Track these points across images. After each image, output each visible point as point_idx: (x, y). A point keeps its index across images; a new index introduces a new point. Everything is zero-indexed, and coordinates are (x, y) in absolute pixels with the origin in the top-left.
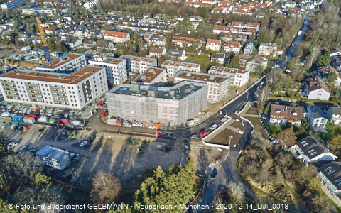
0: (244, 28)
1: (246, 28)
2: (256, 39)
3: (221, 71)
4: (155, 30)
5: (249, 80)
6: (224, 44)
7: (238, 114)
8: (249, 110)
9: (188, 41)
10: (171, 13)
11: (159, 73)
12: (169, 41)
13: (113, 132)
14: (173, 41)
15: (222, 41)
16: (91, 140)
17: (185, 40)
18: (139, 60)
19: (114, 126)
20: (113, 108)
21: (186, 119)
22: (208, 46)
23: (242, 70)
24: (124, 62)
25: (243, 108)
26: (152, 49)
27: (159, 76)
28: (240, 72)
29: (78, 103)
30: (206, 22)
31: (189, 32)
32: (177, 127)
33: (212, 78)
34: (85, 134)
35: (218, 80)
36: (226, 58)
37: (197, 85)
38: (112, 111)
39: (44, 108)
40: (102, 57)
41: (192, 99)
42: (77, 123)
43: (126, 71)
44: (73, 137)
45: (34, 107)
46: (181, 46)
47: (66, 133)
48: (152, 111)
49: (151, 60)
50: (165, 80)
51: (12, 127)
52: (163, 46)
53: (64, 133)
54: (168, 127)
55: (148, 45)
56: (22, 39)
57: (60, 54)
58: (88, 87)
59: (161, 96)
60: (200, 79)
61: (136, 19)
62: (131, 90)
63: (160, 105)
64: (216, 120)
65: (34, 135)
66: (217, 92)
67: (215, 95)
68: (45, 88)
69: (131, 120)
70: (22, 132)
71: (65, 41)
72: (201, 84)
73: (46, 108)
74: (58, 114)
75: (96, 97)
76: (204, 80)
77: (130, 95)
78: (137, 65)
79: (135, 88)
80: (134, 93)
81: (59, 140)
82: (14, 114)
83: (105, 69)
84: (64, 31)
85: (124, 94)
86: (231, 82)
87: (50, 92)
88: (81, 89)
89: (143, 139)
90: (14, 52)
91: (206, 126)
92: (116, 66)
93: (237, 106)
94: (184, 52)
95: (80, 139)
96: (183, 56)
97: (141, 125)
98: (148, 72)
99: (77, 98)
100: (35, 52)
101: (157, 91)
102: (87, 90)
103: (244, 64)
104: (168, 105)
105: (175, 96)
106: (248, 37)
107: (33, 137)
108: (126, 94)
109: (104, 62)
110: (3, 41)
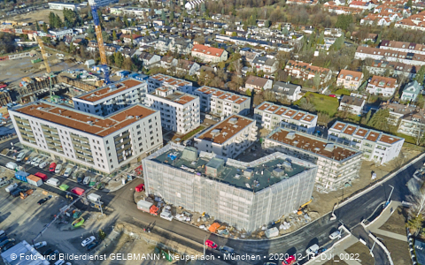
0: (409, 54)
1: (412, 54)
3: (350, 133)
4: (266, 47)
5: (402, 154)
6: (369, 78)
7: (365, 227)
8: (391, 220)
9: (309, 69)
10: (298, 22)
11: (244, 127)
12: (281, 68)
13: (141, 226)
14: (287, 67)
15: (366, 73)
16: (100, 237)
17: (305, 67)
18: (224, 97)
19: (146, 213)
20: (152, 181)
21: (267, 222)
22: (340, 81)
23: (389, 133)
24: (197, 101)
25: (378, 214)
26: (252, 78)
27: (242, 132)
28: (384, 139)
29: (106, 163)
30: (348, 38)
31: (316, 54)
32: (249, 235)
33: (329, 149)
35: (340, 155)
36: (367, 104)
37: (296, 163)
38: (151, 185)
39: (64, 162)
40: (166, 90)
41: (280, 190)
42: (94, 197)
43: (199, 113)
44: (80, 224)
45: (53, 158)
46: (298, 77)
47: (72, 215)
48: (209, 200)
49: (241, 98)
50: (253, 137)
51: (7, 190)
52: (269, 74)
53: (68, 214)
54: (231, 232)
55: (250, 70)
56: (91, 48)
57: (126, 74)
58: (126, 141)
59: (228, 178)
60: (308, 148)
61: (246, 28)
62: (183, 157)
63: (222, 193)
64: (322, 232)
65: (30, 208)
66: (333, 176)
67: (330, 179)
68: (65, 136)
69: (176, 205)
70: (17, 200)
71: (139, 56)
72: (305, 164)
73: (68, 162)
74: (77, 175)
75: (139, 154)
76: (314, 152)
77: (178, 167)
78: (219, 105)
79: (189, 155)
80: (185, 165)
81: (59, 225)
82: (20, 167)
83: (159, 112)
84: (145, 42)
85: (169, 164)
86: (366, 153)
87: (70, 142)
88: (112, 144)
89: (182, 249)
90: (75, 66)
91: (299, 244)
92: (181, 107)
93: (369, 207)
94: (299, 88)
95: (89, 229)
96: (295, 94)
97: (189, 219)
98: (225, 123)
99: (105, 157)
100: (98, 69)
101: (225, 165)
102: (123, 145)
103: (397, 121)
104: (235, 198)
105: (251, 182)
106: (414, 70)
107: (26, 211)
108: (172, 166)
109: (167, 98)
110: (69, 50)
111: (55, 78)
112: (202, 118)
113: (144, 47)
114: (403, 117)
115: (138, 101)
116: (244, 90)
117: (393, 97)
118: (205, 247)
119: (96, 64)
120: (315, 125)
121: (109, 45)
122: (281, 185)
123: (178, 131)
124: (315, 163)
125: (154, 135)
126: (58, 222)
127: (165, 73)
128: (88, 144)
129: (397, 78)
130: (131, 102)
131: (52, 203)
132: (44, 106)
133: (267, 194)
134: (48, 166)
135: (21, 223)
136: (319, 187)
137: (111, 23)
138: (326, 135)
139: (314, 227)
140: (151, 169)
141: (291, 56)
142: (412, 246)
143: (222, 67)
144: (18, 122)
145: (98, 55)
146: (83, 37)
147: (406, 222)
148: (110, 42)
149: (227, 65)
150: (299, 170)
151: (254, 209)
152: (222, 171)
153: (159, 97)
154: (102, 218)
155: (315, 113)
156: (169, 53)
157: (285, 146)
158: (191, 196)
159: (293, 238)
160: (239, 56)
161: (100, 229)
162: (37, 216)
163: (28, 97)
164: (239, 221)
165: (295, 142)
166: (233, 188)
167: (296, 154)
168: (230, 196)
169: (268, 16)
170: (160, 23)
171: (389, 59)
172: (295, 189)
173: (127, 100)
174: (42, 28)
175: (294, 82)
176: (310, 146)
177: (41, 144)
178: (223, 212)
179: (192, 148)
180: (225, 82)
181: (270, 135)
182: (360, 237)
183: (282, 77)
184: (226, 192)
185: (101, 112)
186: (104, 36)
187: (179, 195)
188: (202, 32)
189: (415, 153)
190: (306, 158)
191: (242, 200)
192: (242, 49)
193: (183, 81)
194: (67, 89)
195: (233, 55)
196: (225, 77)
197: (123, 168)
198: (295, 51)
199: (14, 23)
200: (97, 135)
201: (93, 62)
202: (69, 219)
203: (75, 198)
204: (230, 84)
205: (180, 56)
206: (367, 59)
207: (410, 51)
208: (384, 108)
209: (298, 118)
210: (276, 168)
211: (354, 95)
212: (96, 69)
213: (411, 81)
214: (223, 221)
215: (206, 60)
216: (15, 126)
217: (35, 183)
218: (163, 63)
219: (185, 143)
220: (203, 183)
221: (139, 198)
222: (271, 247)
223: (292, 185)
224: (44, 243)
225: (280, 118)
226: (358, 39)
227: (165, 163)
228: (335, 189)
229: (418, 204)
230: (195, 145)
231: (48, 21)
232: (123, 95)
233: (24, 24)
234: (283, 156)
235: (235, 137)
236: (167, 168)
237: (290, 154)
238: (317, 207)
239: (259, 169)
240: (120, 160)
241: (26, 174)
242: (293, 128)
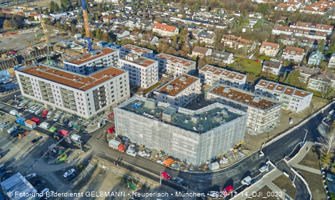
0: (311, 31)
1: (314, 31)
2: (327, 45)
3: (272, 88)
4: (207, 25)
5: (312, 105)
6: (283, 48)
7: (287, 162)
8: (307, 157)
9: (239, 41)
10: (230, 8)
11: (191, 83)
12: (218, 41)
13: (111, 160)
14: (223, 39)
15: (281, 44)
16: (79, 169)
17: (236, 40)
18: (176, 61)
19: (116, 150)
20: (121, 125)
21: (210, 157)
22: (262, 50)
23: (301, 89)
24: (156, 64)
25: (296, 151)
26: (196, 47)
27: (190, 87)
28: (298, 93)
29: (86, 111)
30: (266, 19)
31: (244, 30)
32: (196, 168)
33: (256, 100)
34: (79, 155)
35: (264, 106)
36: (283, 67)
37: (232, 111)
38: (120, 128)
39: (54, 109)
40: (133, 56)
41: (220, 133)
42: (75, 137)
43: (157, 73)
44: (63, 159)
45: (46, 107)
46: (231, 46)
47: (58, 151)
48: (165, 140)
49: (189, 62)
50: (198, 91)
51: (9, 132)
52: (210, 45)
53: (55, 151)
54: (182, 166)
55: (196, 41)
56: (79, 26)
57: (104, 44)
58: (102, 93)
59: (179, 123)
60: (241, 100)
61: (192, 12)
62: (145, 106)
63: (175, 134)
64: (253, 166)
65: (25, 146)
66: (260, 121)
67: (258, 124)
68: (56, 90)
69: (139, 144)
70: (16, 140)
71: (114, 32)
72: (238, 112)
73: (57, 109)
74: (64, 119)
75: (112, 103)
76: (245, 102)
77: (141, 114)
78: (172, 67)
79: (150, 104)
80: (146, 112)
81: (47, 160)
82: (20, 114)
83: (128, 72)
84: (119, 21)
85: (134, 112)
86: (284, 104)
87: (60, 94)
88: (91, 96)
89: (143, 180)
90: (67, 38)
91: (236, 176)
92: (145, 68)
93: (289, 146)
94: (232, 55)
95: (71, 163)
96: (229, 59)
97: (149, 155)
98: (177, 80)
99: (85, 106)
100: (83, 40)
101: (177, 112)
102: (100, 97)
103: (306, 79)
104: (185, 138)
105: (197, 126)
106: (316, 42)
107: (22, 149)
108: (136, 113)
109: (134, 62)
110: (63, 27)
111: (52, 47)
112: (160, 76)
113: (118, 25)
114: (311, 77)
115: (112, 64)
116: (191, 56)
117: (302, 62)
118: (162, 178)
119: (82, 37)
120: (244, 83)
121: (92, 24)
122: (220, 128)
123: (142, 86)
124: (246, 112)
125: (123, 89)
126: (46, 157)
127: (133, 44)
128: (73, 96)
129: (304, 48)
130: (106, 65)
131: (42, 142)
132: (41, 67)
133: (210, 135)
134: (41, 112)
135: (17, 158)
136: (249, 130)
137: (95, 8)
138: (253, 90)
139: (247, 162)
140: (120, 115)
141: (225, 32)
142: (324, 179)
143: (175, 40)
144: (21, 80)
145: (84, 30)
146: (74, 18)
147: (319, 158)
148: (93, 21)
149: (178, 38)
150: (234, 117)
151: (200, 147)
152: (175, 117)
153: (128, 61)
154: (81, 154)
155: (245, 73)
156: (136, 30)
157: (222, 98)
158: (151, 136)
159: (231, 171)
160: (187, 31)
161: (79, 163)
162: (30, 152)
163: (31, 61)
164: (188, 157)
165: (230, 95)
166: (183, 131)
167: (231, 104)
168: (181, 137)
169: (208, 4)
170: (130, 8)
171: (297, 35)
172: (231, 131)
173: (104, 63)
174: (44, 12)
175: (228, 51)
176: (242, 98)
177: (38, 96)
178: (176, 150)
179: (152, 99)
180: (177, 50)
181: (211, 89)
182: (284, 171)
183: (219, 46)
184: (178, 134)
185: (84, 72)
186: (89, 17)
187: (141, 136)
188: (160, 15)
189: (322, 104)
190: (239, 107)
191: (190, 140)
192: (189, 27)
193: (146, 50)
194: (60, 55)
195: (183, 31)
196: (177, 47)
197: (99, 115)
198: (228, 28)
199: (24, 8)
200: (80, 89)
201: (80, 35)
202: (55, 155)
203: (61, 137)
204: (181, 52)
205: (144, 32)
206: (281, 34)
207: (312, 29)
208: (296, 70)
209: (232, 77)
210: (216, 115)
211: (273, 60)
212: (82, 41)
213: (314, 51)
214: (176, 157)
215: (163, 35)
216: (19, 82)
217: (31, 126)
218: (132, 37)
219: (147, 95)
220: (160, 126)
221: (111, 138)
222: (214, 178)
223: (229, 128)
224: (34, 175)
225: (218, 77)
226: (274, 20)
227: (131, 111)
228: (262, 132)
229: (327, 144)
230: (154, 97)
231: (49, 7)
232: (101, 59)
233: (32, 9)
234: (221, 106)
235: (184, 91)
236: (133, 114)
237: (226, 104)
238: (249, 146)
239: (204, 115)
240: (97, 108)
241: (24, 119)
242: (228, 84)
